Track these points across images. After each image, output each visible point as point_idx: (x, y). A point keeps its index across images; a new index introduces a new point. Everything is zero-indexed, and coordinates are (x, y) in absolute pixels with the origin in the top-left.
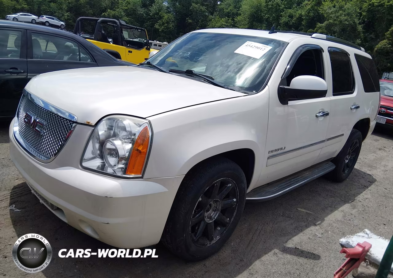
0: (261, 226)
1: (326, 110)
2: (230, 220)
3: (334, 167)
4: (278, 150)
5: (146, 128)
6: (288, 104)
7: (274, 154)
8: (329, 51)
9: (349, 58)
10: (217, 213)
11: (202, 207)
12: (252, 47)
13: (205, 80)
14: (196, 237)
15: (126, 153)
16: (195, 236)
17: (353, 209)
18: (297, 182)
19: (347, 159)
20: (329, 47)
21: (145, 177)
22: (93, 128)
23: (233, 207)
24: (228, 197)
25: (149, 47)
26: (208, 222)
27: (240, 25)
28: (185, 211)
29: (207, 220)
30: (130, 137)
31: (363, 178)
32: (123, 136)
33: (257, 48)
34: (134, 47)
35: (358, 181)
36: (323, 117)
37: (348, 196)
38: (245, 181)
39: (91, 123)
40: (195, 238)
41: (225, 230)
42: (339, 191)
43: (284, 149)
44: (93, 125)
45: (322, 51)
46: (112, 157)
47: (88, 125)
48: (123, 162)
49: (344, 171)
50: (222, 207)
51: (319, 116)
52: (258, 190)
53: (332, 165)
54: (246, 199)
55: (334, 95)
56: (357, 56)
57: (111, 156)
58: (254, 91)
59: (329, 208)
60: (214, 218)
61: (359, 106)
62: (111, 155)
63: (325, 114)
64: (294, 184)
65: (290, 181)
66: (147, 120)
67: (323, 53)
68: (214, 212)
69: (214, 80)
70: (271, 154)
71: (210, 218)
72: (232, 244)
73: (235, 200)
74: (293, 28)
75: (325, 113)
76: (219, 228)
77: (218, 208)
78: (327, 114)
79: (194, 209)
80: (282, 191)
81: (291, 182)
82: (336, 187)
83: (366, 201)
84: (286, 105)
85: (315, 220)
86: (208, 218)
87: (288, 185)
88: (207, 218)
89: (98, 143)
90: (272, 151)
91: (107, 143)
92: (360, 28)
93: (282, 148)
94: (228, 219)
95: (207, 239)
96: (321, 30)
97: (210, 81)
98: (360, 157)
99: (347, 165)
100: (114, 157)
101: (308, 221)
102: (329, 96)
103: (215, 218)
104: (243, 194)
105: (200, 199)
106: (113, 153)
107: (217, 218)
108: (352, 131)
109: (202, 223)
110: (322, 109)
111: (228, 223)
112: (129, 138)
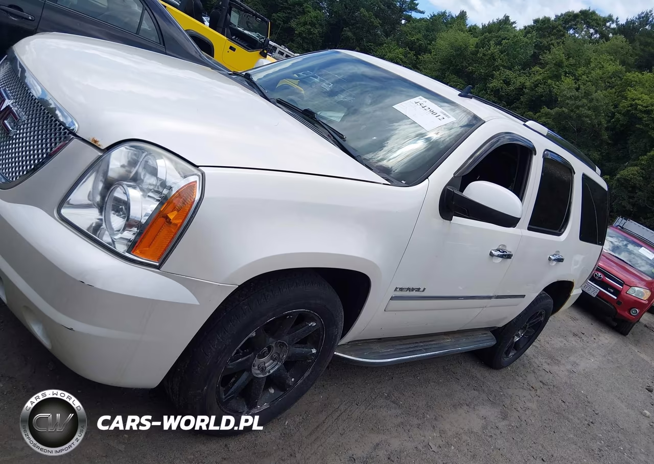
0: (345, 404)
1: (509, 249)
2: (296, 382)
3: (494, 343)
4: (413, 289)
5: (194, 185)
6: (451, 219)
7: (404, 295)
8: (544, 156)
9: (572, 178)
10: (277, 364)
11: (253, 348)
12: (425, 108)
13: (330, 135)
14: (227, 395)
15: (144, 214)
16: (225, 393)
17: (501, 420)
18: (427, 350)
19: (518, 335)
20: (547, 150)
21: (163, 268)
22: (101, 154)
23: (308, 361)
24: (303, 342)
25: (265, 51)
26: (257, 376)
27: (425, 69)
28: (220, 348)
29: (256, 371)
30: (160, 190)
31: (534, 372)
32: (150, 184)
33: (433, 112)
34: (242, 44)
35: (524, 376)
36: (500, 259)
37: (501, 396)
38: (341, 325)
39: (99, 143)
40: (224, 397)
41: (281, 396)
42: (489, 383)
43: (423, 291)
44: (103, 148)
45: (534, 152)
46: (117, 215)
47: (93, 145)
48: (135, 230)
49: (507, 353)
50: (288, 357)
51: (495, 256)
52: (360, 345)
53: (491, 338)
54: (335, 353)
55: (529, 229)
56: (585, 178)
57: (117, 213)
58: (403, 182)
59: (465, 407)
60: (269, 372)
61: (563, 259)
62: (117, 210)
63: (505, 255)
64: (420, 351)
65: (416, 345)
66: (200, 170)
67: (534, 155)
68: (271, 361)
69: (345, 141)
70: (399, 294)
71: (263, 370)
72: (287, 423)
73: (314, 351)
74: (505, 101)
75: (505, 253)
76: (272, 391)
77: (281, 356)
78: (509, 256)
79: (238, 348)
80: (397, 359)
81: (417, 347)
82: (487, 374)
83: (527, 413)
84: (449, 221)
85: (436, 419)
86: (258, 367)
87: (410, 351)
88: (256, 367)
89: (102, 181)
90: (401, 289)
91: (117, 187)
92: (605, 136)
93: (419, 289)
94: (293, 380)
95: (245, 403)
96: (546, 118)
97: (338, 140)
98: (540, 337)
99: (516, 346)
100: (121, 215)
101: (424, 418)
102: (520, 228)
103: (271, 372)
104: (331, 344)
105: (253, 334)
106: (122, 208)
107: (274, 372)
108: (540, 295)
109: (245, 376)
110: (504, 246)
111: (290, 386)
112: (158, 192)
